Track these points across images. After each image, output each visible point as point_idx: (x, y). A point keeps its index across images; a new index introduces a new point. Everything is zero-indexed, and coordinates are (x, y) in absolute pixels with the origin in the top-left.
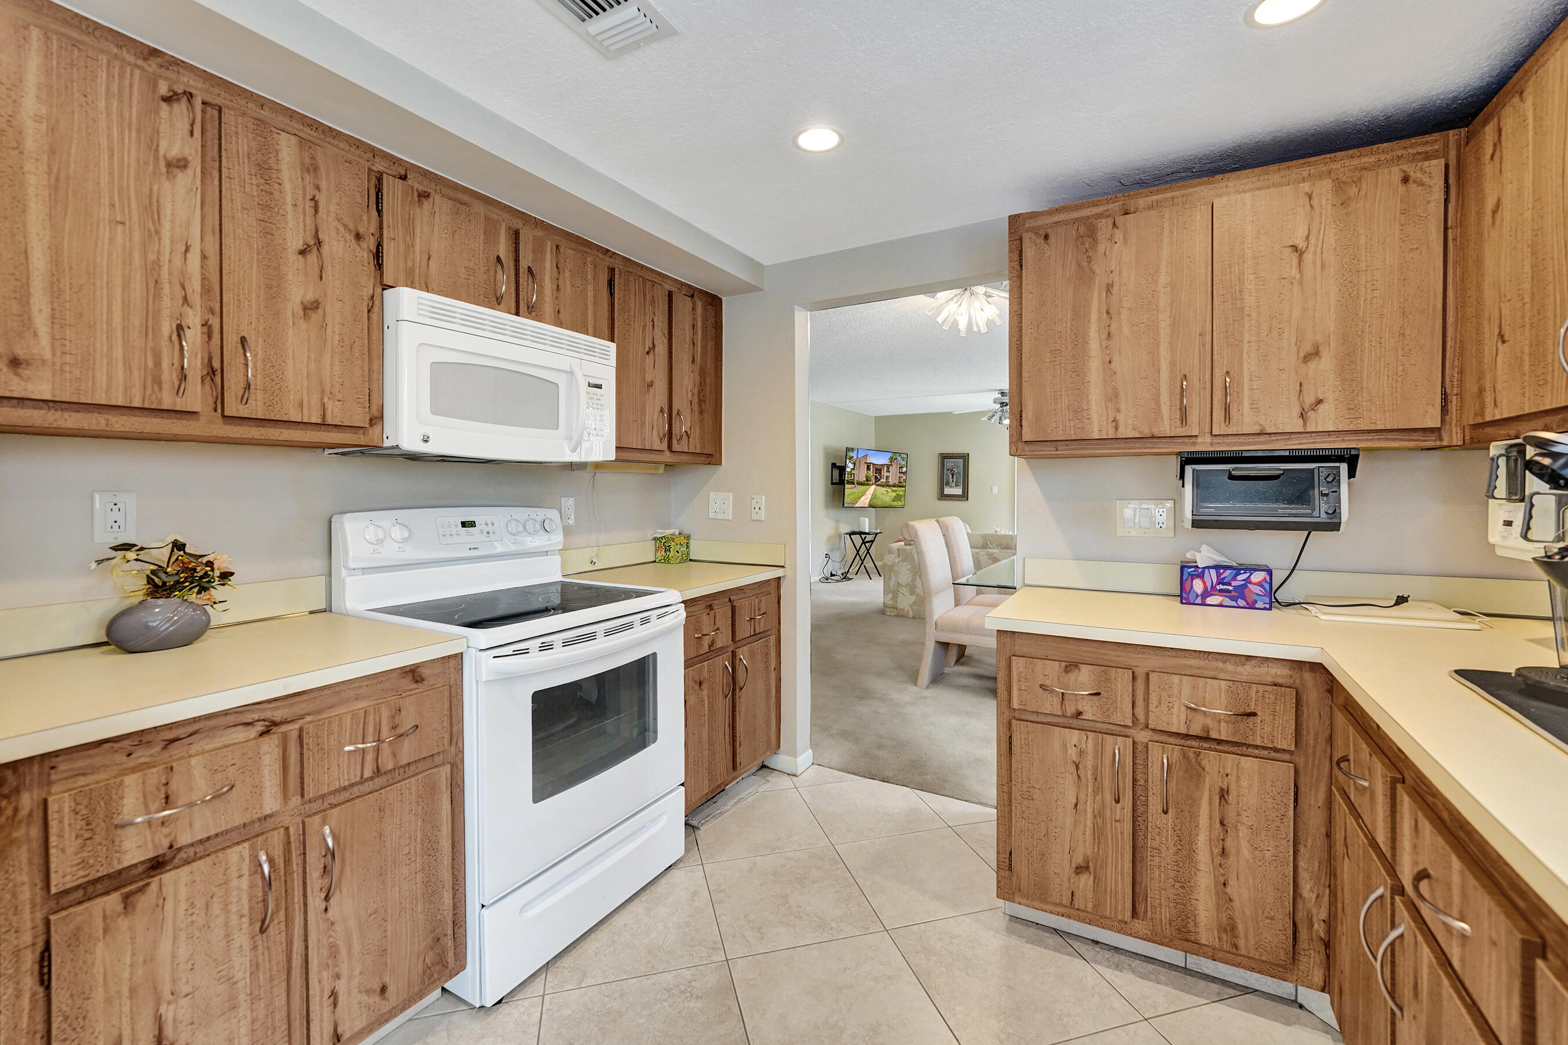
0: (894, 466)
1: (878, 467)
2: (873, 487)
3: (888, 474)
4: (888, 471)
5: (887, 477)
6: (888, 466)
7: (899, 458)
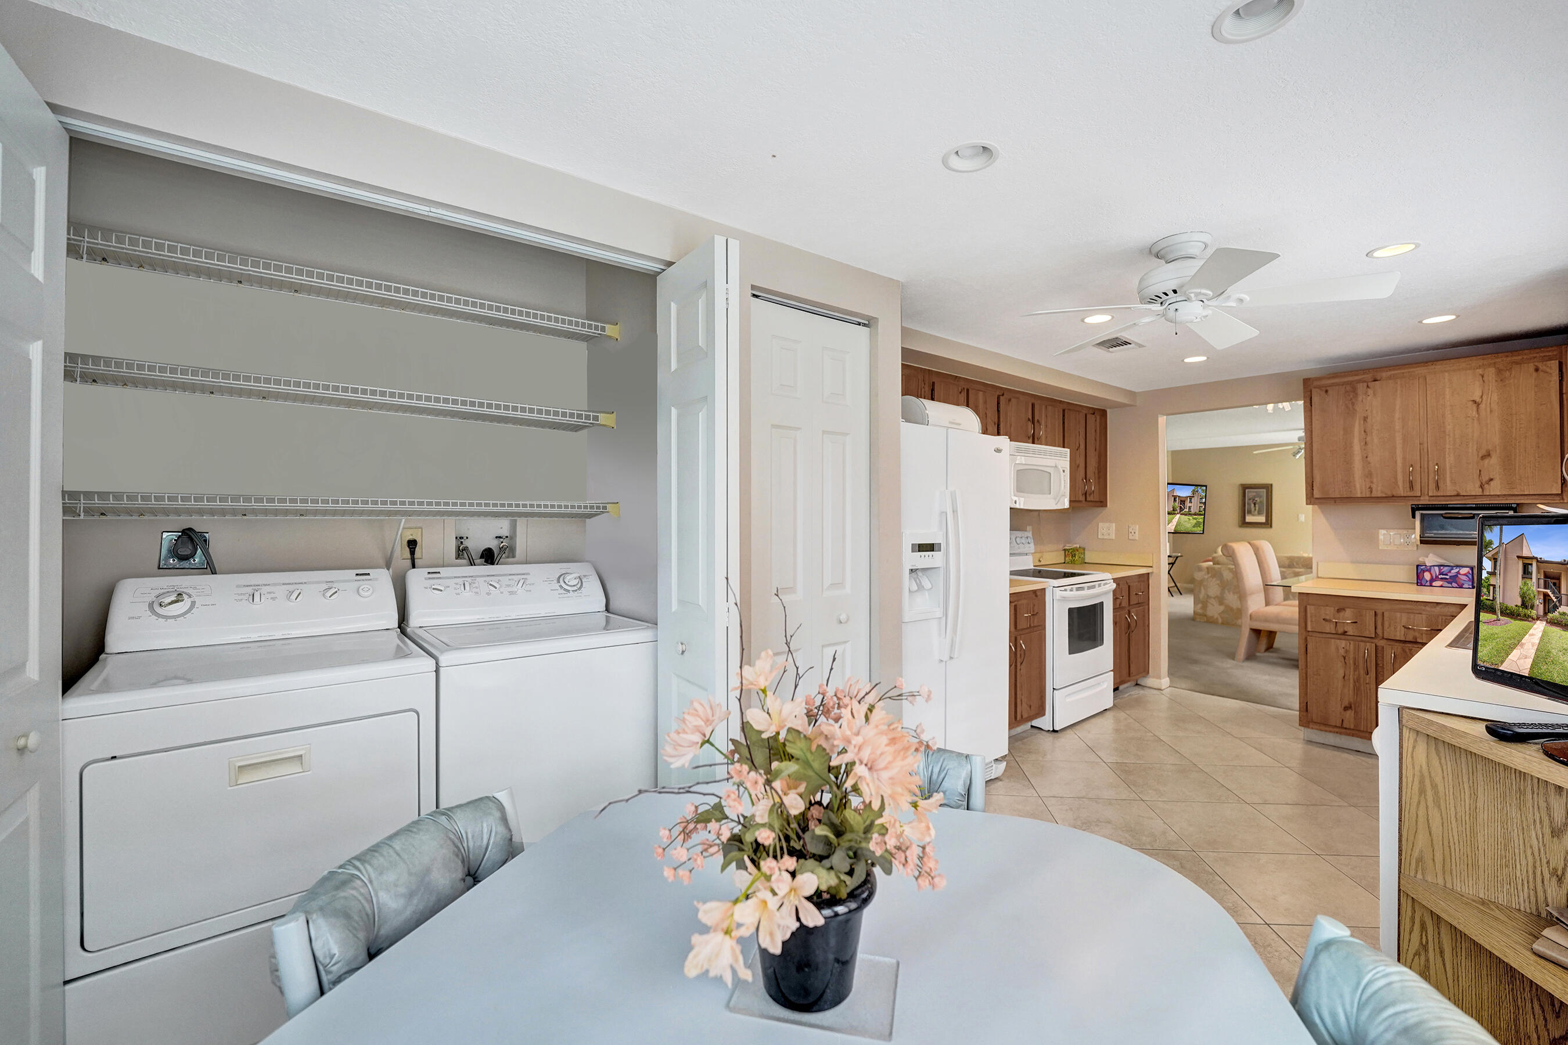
0: (1196, 498)
1: (1182, 499)
2: (1178, 516)
3: (1190, 505)
4: (1191, 502)
5: (1190, 507)
6: (1191, 498)
7: (1200, 490)
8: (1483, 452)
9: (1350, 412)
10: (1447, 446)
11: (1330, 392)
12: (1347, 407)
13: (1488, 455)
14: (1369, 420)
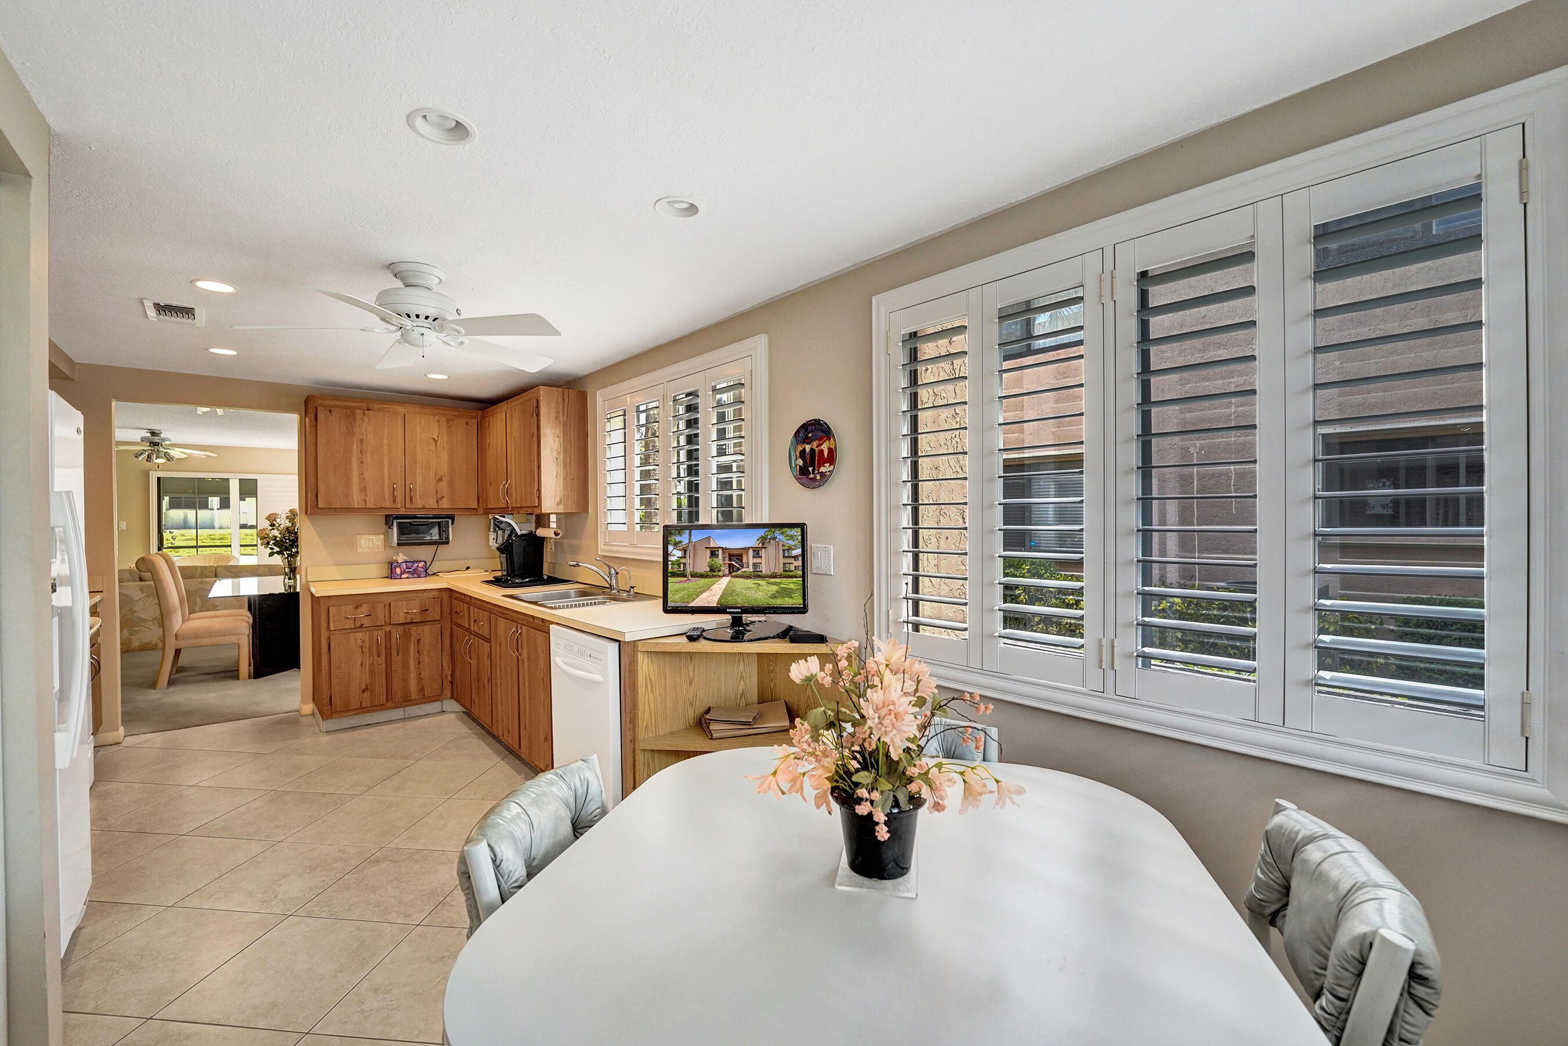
8: (438, 477)
9: (350, 432)
10: (418, 471)
11: (333, 412)
12: (347, 429)
13: (440, 480)
14: (364, 442)
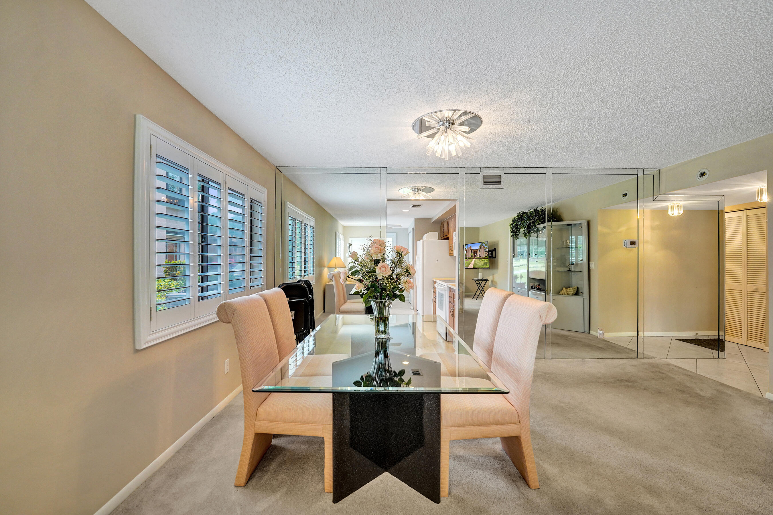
1: (475, 251)
2: (474, 259)
3: (480, 253)
4: (480, 252)
6: (479, 249)
